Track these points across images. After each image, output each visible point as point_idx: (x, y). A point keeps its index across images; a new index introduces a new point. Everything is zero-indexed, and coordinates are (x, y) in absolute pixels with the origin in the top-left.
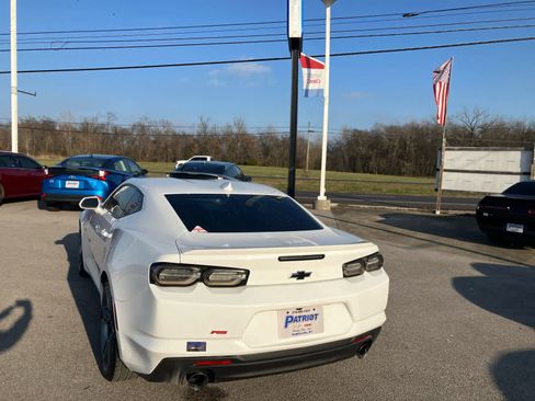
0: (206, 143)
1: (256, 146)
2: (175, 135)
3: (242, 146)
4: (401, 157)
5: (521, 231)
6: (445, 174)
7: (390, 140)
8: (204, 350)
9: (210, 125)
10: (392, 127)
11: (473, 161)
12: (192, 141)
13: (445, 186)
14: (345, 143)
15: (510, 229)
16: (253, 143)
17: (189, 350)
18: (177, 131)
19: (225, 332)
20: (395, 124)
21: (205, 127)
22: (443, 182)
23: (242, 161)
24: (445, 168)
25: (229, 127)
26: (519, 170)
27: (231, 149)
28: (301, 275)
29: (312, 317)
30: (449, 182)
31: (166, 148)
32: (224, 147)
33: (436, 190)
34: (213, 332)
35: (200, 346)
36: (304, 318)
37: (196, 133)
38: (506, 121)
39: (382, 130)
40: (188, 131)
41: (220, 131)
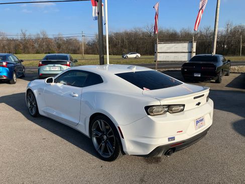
0: (26, 43)
1: (53, 43)
2: (8, 40)
3: (46, 44)
4: (122, 47)
5: (200, 76)
6: (158, 54)
7: (117, 39)
8: (174, 140)
9: (27, 34)
10: (117, 33)
11: (169, 48)
12: (18, 43)
13: (158, 59)
14: (96, 41)
15: (196, 75)
16: (52, 42)
17: (169, 141)
18: (9, 37)
19: (182, 131)
20: (118, 32)
21: (25, 35)
22: (158, 58)
23: (47, 51)
24: (158, 51)
25: (38, 35)
26: (187, 51)
27: (41, 46)
28: (199, 104)
29: (202, 120)
30: (160, 57)
31: (4, 47)
32: (36, 45)
33: (155, 61)
34: (178, 132)
35: (173, 138)
36: (200, 120)
37: (20, 39)
38: (164, 29)
39: (113, 35)
40: (15, 38)
41: (33, 37)
